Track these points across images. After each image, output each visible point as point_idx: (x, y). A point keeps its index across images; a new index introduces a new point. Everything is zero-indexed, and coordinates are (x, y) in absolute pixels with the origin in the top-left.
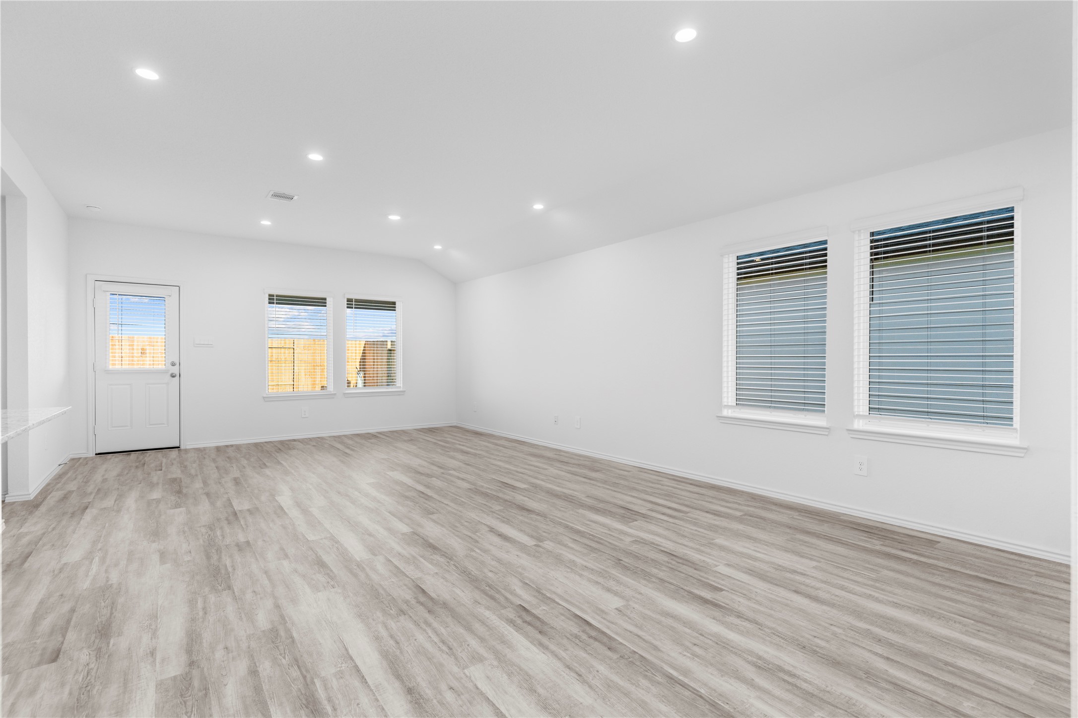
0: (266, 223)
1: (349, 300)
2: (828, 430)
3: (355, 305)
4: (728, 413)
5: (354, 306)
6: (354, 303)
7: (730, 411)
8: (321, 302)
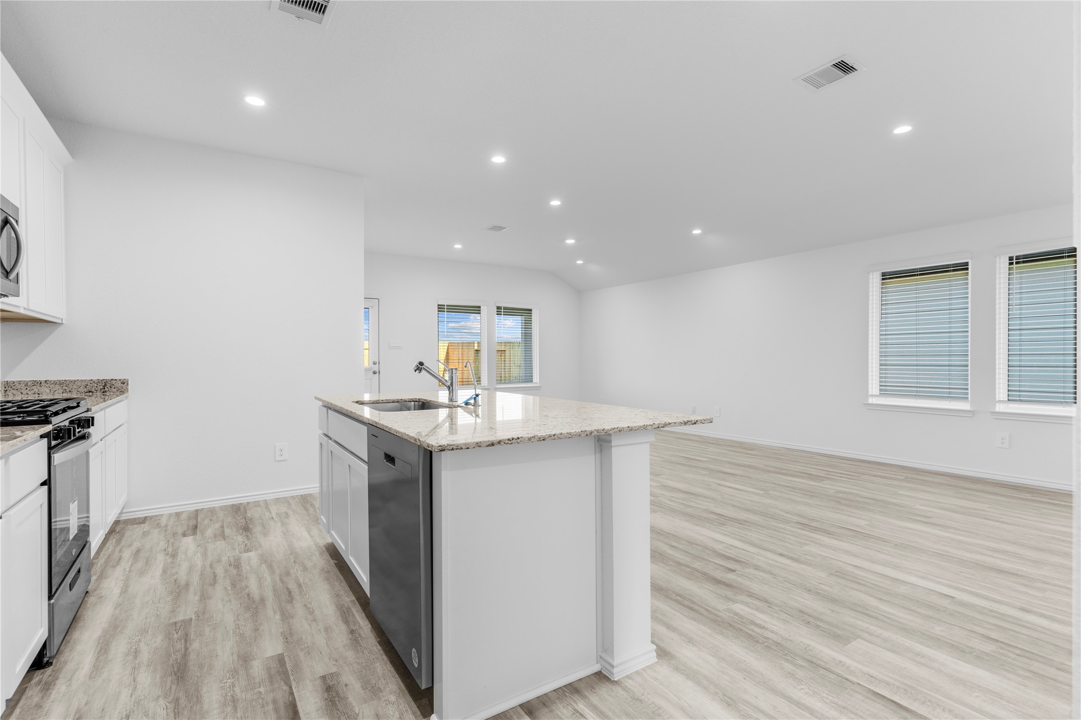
0: (458, 246)
1: (498, 308)
2: (972, 413)
3: (504, 312)
4: (872, 401)
5: (502, 313)
6: (502, 310)
7: (874, 399)
8: (477, 310)
